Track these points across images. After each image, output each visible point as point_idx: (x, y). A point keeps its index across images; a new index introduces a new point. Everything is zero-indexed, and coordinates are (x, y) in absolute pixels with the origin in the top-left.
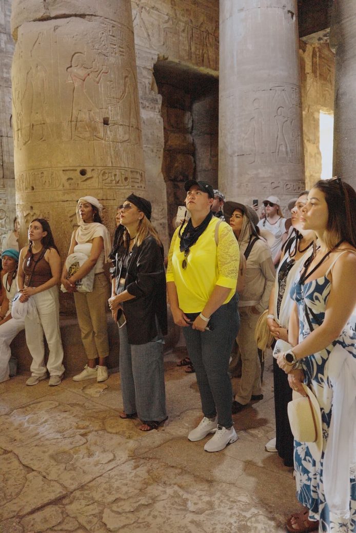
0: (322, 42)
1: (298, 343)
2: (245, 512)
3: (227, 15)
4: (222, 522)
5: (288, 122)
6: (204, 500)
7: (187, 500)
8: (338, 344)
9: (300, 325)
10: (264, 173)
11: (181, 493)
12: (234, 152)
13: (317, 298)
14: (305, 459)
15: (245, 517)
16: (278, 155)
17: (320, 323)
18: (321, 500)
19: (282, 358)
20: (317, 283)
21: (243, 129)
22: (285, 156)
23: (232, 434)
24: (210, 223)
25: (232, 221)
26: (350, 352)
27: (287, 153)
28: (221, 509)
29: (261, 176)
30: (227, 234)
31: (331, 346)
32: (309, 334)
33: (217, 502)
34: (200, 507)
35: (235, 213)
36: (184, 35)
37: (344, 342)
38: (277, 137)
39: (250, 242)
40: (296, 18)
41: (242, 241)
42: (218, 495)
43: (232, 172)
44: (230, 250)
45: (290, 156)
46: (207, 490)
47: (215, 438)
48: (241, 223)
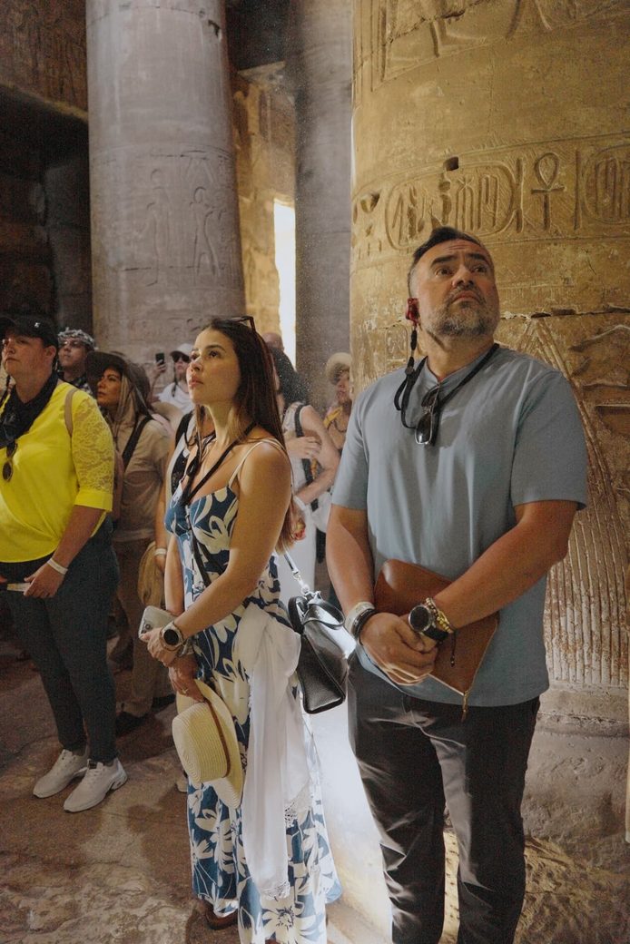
0: (274, 82)
1: (184, 611)
2: (136, 907)
3: (101, 13)
4: (91, 937)
5: (214, 216)
6: (60, 903)
7: (28, 910)
8: (251, 604)
9: (186, 577)
10: (176, 302)
11: (15, 901)
12: (120, 264)
13: (215, 526)
14: (201, 816)
15: (136, 917)
16: (198, 271)
17: (221, 570)
18: (240, 875)
19: (157, 639)
20: (214, 498)
21: (135, 222)
22: (210, 273)
23: (118, 772)
24: (54, 394)
25: (101, 387)
26: (273, 614)
27: (213, 269)
28: (92, 913)
29: (169, 308)
30: (89, 412)
31: (241, 608)
32: (203, 590)
33: (84, 904)
34: (53, 918)
35: (108, 372)
36: (23, 36)
37: (261, 598)
38: (196, 240)
39: (135, 426)
40: (223, 36)
41: (120, 424)
42: (87, 888)
43: (117, 300)
44: (98, 441)
45: (219, 274)
46: (67, 884)
47: (84, 785)
48: (117, 391)
